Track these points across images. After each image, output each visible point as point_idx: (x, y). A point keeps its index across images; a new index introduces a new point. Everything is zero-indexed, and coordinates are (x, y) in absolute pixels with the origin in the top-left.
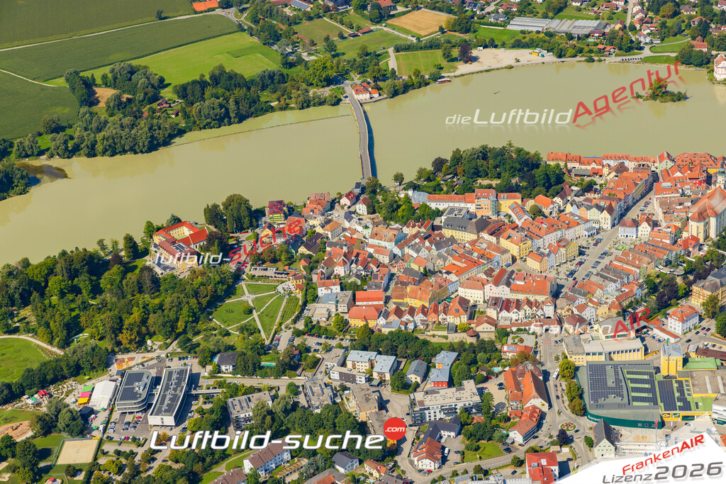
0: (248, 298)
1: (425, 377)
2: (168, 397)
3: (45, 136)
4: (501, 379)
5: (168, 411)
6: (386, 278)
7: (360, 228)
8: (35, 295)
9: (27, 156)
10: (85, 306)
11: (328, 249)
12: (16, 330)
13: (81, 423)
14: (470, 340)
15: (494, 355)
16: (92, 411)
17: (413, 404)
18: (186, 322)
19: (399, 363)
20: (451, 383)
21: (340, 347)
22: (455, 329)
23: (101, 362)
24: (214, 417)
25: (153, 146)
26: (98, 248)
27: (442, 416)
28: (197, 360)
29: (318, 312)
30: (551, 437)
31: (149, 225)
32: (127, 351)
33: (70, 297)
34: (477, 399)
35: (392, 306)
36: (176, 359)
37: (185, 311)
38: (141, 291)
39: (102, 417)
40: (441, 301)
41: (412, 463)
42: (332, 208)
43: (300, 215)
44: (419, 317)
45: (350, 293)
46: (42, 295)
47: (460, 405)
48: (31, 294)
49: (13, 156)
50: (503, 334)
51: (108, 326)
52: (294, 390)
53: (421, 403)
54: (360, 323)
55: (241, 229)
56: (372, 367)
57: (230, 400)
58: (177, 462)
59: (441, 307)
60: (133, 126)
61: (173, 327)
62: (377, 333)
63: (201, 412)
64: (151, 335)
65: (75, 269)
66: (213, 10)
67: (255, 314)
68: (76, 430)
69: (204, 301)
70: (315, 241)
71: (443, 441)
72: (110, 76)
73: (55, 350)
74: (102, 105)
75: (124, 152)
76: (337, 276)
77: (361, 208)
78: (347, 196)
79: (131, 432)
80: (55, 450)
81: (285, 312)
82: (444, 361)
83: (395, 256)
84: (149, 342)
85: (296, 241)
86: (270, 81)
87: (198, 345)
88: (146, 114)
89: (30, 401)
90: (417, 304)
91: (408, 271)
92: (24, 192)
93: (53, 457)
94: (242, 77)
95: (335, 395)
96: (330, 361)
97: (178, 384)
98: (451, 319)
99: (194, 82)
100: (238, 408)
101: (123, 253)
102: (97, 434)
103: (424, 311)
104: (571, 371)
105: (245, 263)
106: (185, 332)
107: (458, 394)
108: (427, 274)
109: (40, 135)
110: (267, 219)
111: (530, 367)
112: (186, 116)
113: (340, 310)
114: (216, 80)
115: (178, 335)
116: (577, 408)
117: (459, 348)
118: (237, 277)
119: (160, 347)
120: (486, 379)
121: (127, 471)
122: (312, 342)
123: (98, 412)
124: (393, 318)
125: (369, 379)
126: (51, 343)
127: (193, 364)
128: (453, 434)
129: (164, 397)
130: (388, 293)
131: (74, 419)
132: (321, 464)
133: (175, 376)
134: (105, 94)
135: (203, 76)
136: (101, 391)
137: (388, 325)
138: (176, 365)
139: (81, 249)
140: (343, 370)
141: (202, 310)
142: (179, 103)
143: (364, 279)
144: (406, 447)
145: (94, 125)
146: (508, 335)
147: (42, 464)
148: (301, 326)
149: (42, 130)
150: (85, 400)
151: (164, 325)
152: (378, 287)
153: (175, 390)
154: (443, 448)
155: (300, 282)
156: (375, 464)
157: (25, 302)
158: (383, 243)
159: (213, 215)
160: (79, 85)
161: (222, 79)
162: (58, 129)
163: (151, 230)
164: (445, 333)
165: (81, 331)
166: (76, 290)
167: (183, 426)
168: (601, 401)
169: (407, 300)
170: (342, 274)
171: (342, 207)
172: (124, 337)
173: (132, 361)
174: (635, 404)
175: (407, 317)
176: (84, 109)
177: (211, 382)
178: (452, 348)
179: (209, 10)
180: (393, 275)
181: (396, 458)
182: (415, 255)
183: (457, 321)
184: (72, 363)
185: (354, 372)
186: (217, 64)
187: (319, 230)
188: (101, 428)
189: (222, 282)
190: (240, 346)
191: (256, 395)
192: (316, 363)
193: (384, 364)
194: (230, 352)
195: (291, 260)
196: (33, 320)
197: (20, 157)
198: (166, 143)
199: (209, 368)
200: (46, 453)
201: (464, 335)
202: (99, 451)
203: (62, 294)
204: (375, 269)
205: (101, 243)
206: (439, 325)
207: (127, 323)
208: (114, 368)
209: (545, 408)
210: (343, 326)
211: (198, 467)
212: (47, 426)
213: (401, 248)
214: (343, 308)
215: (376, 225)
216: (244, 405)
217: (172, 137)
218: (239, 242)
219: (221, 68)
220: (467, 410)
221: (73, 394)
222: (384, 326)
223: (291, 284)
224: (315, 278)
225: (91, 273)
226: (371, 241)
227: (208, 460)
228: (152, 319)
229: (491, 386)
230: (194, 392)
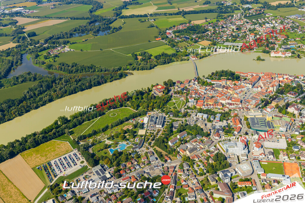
0: (174, 101)
1: (214, 119)
2: (160, 121)
3: (128, 66)
4: (231, 120)
5: (160, 124)
6: (203, 98)
7: (197, 87)
8: (130, 99)
9: (125, 70)
10: (140, 102)
11: (191, 91)
12: (126, 106)
13: (142, 126)
14: (223, 112)
15: (229, 115)
16: (144, 124)
17: (213, 125)
18: (162, 106)
19: (208, 116)
20: (220, 121)
21: (195, 112)
22: (220, 109)
23: (145, 114)
24: (170, 126)
25: (151, 69)
26: (142, 90)
27: (219, 128)
28: (165, 114)
29: (190, 104)
30: (243, 133)
31: (152, 85)
32: (150, 111)
33: (137, 100)
34: (227, 124)
35: (205, 104)
36: (160, 113)
37: (162, 103)
38: (152, 99)
39: (146, 125)
40: (216, 103)
41: (213, 137)
42: (190, 82)
43: (183, 84)
44: (212, 106)
45: (196, 101)
46: (132, 99)
47: (223, 126)
48: (129, 99)
49: (122, 70)
50: (230, 110)
51: (146, 106)
52: (186, 121)
53: (215, 125)
54: (199, 107)
55: (171, 86)
56: (202, 116)
57: (173, 123)
58: (163, 135)
59: (216, 104)
60: (146, 64)
61: (159, 107)
62: (203, 109)
63: (167, 125)
64: (155, 108)
65: (138, 94)
66: (160, 40)
67: (176, 104)
68: (142, 127)
69: (165, 101)
70: (187, 89)
71: (220, 133)
72: (140, 54)
73: (135, 111)
74: (139, 60)
75: (145, 70)
76: (193, 97)
77: (196, 83)
78: (193, 80)
79: (153, 128)
80: (137, 131)
81: (182, 104)
82: (218, 116)
83: (205, 93)
84: (154, 110)
85: (183, 89)
86: (174, 55)
87: (165, 111)
88: (148, 62)
89: (131, 121)
90: (211, 103)
91: (208, 96)
92: (125, 78)
93: (137, 133)
94: (168, 54)
95: (195, 122)
96: (193, 115)
97: (162, 119)
98: (219, 107)
99: (158, 55)
100: (175, 124)
101: (147, 91)
102: (146, 129)
103: (213, 105)
104: (247, 119)
105: (173, 93)
106: (162, 108)
107: (222, 123)
108: (212, 97)
109: (127, 66)
110: (176, 84)
111: (238, 118)
112: (157, 62)
113: (194, 104)
114: (163, 55)
115: (160, 108)
116: (249, 127)
117: (221, 113)
118: (171, 96)
119: (157, 111)
120: (228, 120)
121: (153, 136)
122: (189, 111)
123: (145, 124)
124: (206, 106)
125: (202, 119)
126: (134, 109)
127: (164, 115)
128: (222, 132)
129: (159, 121)
130: (204, 101)
131: (141, 125)
132: (194, 137)
133: (161, 117)
134: (140, 58)
135: (160, 54)
136: (145, 120)
137: (205, 108)
138: (160, 115)
139: (139, 90)
140: (196, 117)
141: (165, 103)
142: (155, 60)
143: (199, 98)
144: (212, 134)
145: (138, 64)
146: (231, 111)
147: (135, 134)
148: (186, 107)
149: (127, 65)
150: (142, 121)
151: (158, 106)
152: (202, 99)
153: (161, 120)
154: (220, 135)
155: (185, 98)
156: (205, 137)
157: (128, 100)
158: (202, 90)
159: (165, 83)
160: (134, 55)
161: (163, 54)
162: (131, 65)
163: (153, 86)
164: (217, 110)
165: (140, 107)
166: (138, 98)
167: (163, 128)
168: (254, 126)
169: (209, 102)
170: (194, 97)
171: (192, 82)
172: (150, 108)
173: (151, 113)
174: (262, 127)
175: (209, 106)
176: (136, 61)
177: (168, 118)
178: (220, 113)
179: (159, 40)
180: (205, 97)
181: (210, 136)
182: (209, 93)
183: (220, 107)
184: (139, 114)
185: (199, 117)
186: (163, 52)
187: (188, 87)
188: (146, 127)
189: (169, 97)
190: (173, 111)
191: (179, 122)
192: (190, 115)
193: (205, 116)
194: (172, 112)
195: (182, 93)
196: (130, 104)
197: (123, 70)
198: (153, 68)
199: (168, 116)
200: (135, 132)
201: (222, 110)
202: (146, 132)
203: (136, 99)
204: (201, 96)
205: (142, 89)
206: (216, 108)
207: (150, 105)
208: (148, 115)
209: (242, 127)
210: (195, 108)
211: (168, 136)
212: (135, 126)
213: (206, 91)
214: (195, 104)
215: (200, 86)
216: (176, 124)
217: (154, 67)
218: (171, 89)
219: (164, 52)
220: (224, 126)
221: (140, 120)
222: (204, 108)
223: (183, 98)
224: (188, 97)
225: (141, 95)
226: (199, 90)
227: (170, 135)
228: (155, 105)
229: (229, 122)
230: (165, 120)
